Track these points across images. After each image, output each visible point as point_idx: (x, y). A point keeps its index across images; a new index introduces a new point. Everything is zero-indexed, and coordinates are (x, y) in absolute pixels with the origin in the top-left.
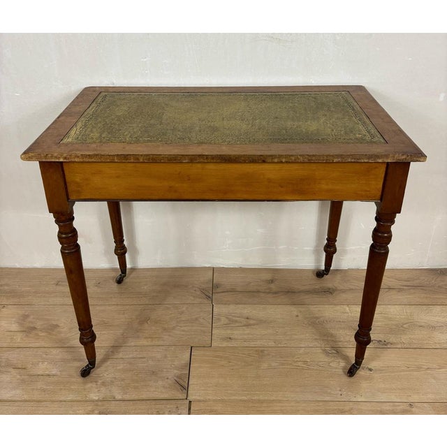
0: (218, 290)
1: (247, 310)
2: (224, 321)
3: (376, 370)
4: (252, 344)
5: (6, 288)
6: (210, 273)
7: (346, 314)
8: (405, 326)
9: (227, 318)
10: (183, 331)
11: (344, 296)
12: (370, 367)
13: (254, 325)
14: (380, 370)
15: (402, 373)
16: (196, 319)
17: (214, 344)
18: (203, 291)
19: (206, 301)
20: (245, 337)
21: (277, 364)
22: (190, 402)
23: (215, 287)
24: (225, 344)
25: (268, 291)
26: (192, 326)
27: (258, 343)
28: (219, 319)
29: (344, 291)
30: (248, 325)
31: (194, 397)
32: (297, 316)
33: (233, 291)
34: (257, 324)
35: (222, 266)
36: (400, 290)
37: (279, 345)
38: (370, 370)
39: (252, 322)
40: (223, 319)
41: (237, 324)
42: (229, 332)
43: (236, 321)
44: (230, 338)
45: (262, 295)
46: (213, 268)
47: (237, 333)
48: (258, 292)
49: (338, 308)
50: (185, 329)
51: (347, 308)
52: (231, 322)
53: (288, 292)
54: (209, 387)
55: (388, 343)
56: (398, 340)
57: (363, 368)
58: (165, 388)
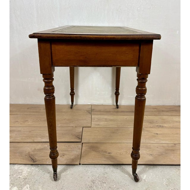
1: (106, 117)
2: (96, 120)
3: (159, 134)
4: (108, 126)
8: (170, 122)
13: (108, 121)
14: (161, 134)
15: (170, 135)
16: (85, 119)
17: (92, 126)
18: (88, 111)
19: (89, 114)
20: (105, 124)
22: (82, 143)
23: (92, 110)
24: (97, 126)
25: (114, 111)
26: (83, 121)
27: (111, 126)
28: (94, 119)
30: (106, 121)
31: (84, 142)
32: (126, 119)
33: (100, 111)
34: (110, 121)
36: (167, 111)
38: (157, 134)
39: (107, 120)
42: (98, 123)
43: (101, 120)
44: (99, 125)
45: (111, 112)
46: (92, 105)
47: (102, 123)
48: (110, 111)
50: (81, 122)
51: (146, 117)
52: (99, 120)
55: (164, 127)
56: (168, 126)
57: (154, 134)
58: (72, 138)
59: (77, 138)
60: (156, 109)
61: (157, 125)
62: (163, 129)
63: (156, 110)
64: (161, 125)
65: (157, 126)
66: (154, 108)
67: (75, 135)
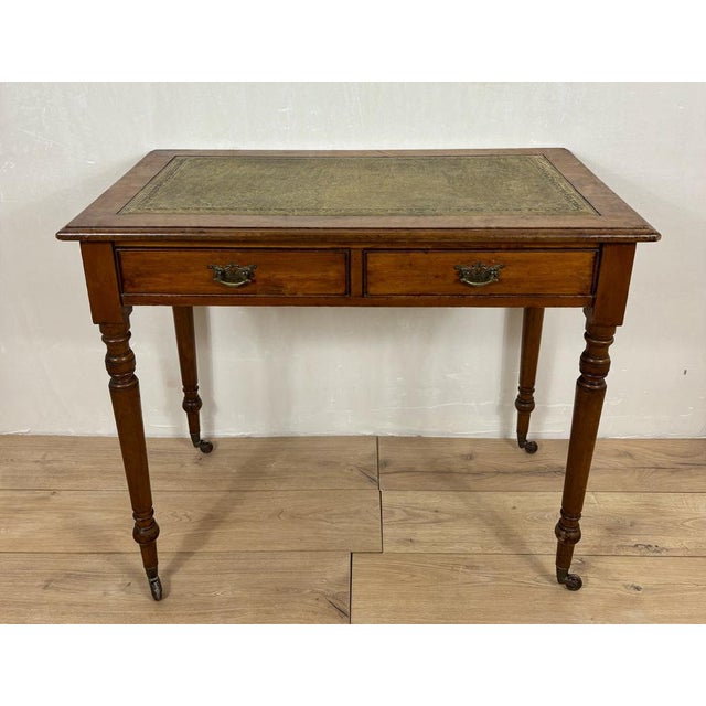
0: (387, 470)
1: (435, 499)
2: (399, 515)
3: (647, 589)
4: (447, 549)
5: (56, 465)
6: (373, 444)
8: (687, 524)
9: (404, 511)
10: (337, 529)
12: (636, 584)
13: (448, 520)
14: (652, 589)
15: (689, 594)
16: (358, 512)
17: (387, 549)
18: (364, 471)
19: (368, 486)
20: (436, 538)
21: (487, 579)
23: (381, 465)
24: (403, 549)
25: (464, 471)
26: (352, 523)
27: (457, 547)
28: (392, 513)
30: (438, 522)
32: (514, 508)
33: (411, 471)
34: (453, 520)
35: (390, 434)
36: (674, 470)
37: (490, 551)
38: (638, 589)
39: (443, 516)
40: (397, 511)
41: (421, 520)
42: (409, 531)
43: (419, 516)
44: (411, 541)
45: (457, 477)
46: (377, 437)
47: (423, 533)
48: (450, 472)
50: (340, 526)
51: (593, 497)
52: (411, 516)
53: (498, 472)
54: (383, 612)
55: (662, 549)
56: (678, 545)
57: (626, 586)
58: (315, 613)
59: (333, 609)
60: (631, 456)
61: (635, 540)
62: (659, 562)
63: (627, 461)
64: (650, 540)
65: (637, 546)
66: (621, 454)
67: (323, 594)
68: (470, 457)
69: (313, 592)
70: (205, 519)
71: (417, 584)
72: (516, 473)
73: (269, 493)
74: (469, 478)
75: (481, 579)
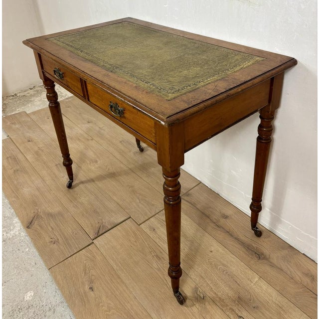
0: (186, 198)
7: (249, 282)
10: (138, 206)
11: (267, 268)
17: (142, 226)
21: (156, 267)
22: (93, 242)
23: (187, 194)
24: (147, 230)
25: (215, 221)
26: (146, 207)
29: (272, 265)
31: (96, 242)
32: (211, 252)
42: (159, 226)
44: (154, 230)
45: (208, 221)
47: (162, 230)
49: (250, 272)
50: (141, 205)
51: (257, 279)
53: (228, 232)
54: (109, 244)
58: (92, 226)
59: (97, 230)
63: (306, 280)
65: (241, 317)
66: (308, 274)
68: (226, 217)
69: (102, 220)
70: (111, 173)
71: (132, 246)
72: (236, 239)
73: (139, 178)
74: (212, 225)
75: (155, 265)
